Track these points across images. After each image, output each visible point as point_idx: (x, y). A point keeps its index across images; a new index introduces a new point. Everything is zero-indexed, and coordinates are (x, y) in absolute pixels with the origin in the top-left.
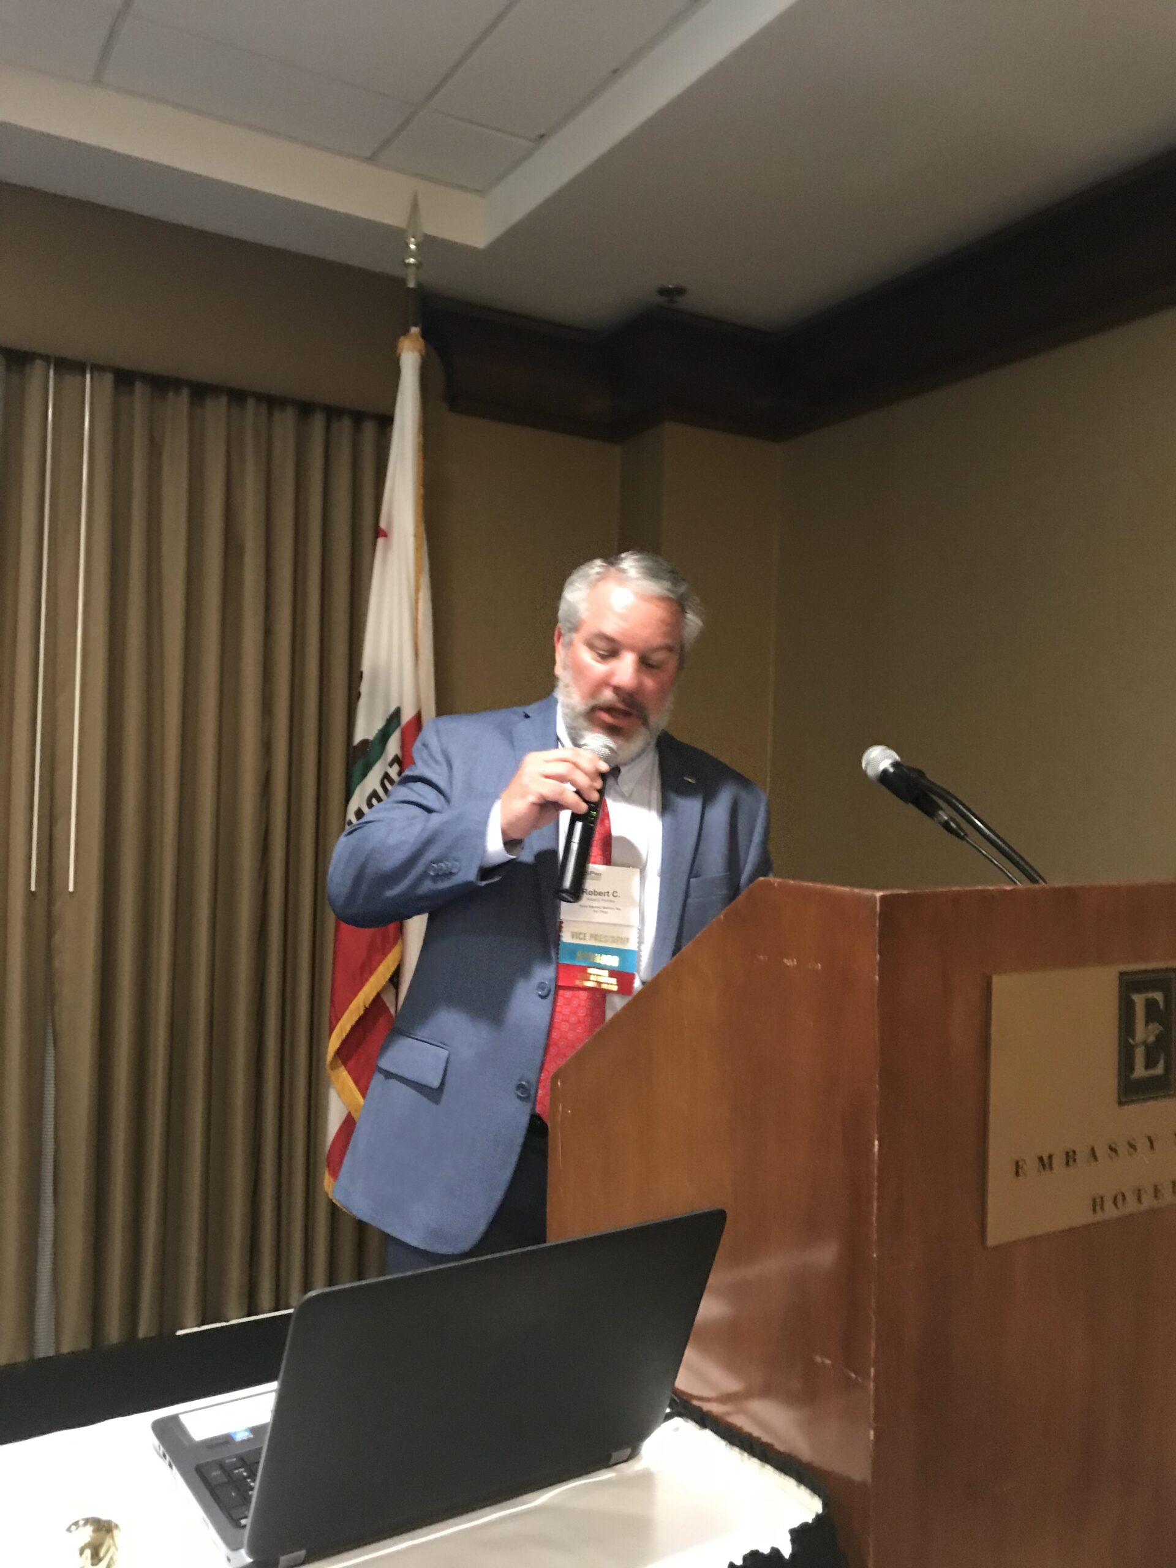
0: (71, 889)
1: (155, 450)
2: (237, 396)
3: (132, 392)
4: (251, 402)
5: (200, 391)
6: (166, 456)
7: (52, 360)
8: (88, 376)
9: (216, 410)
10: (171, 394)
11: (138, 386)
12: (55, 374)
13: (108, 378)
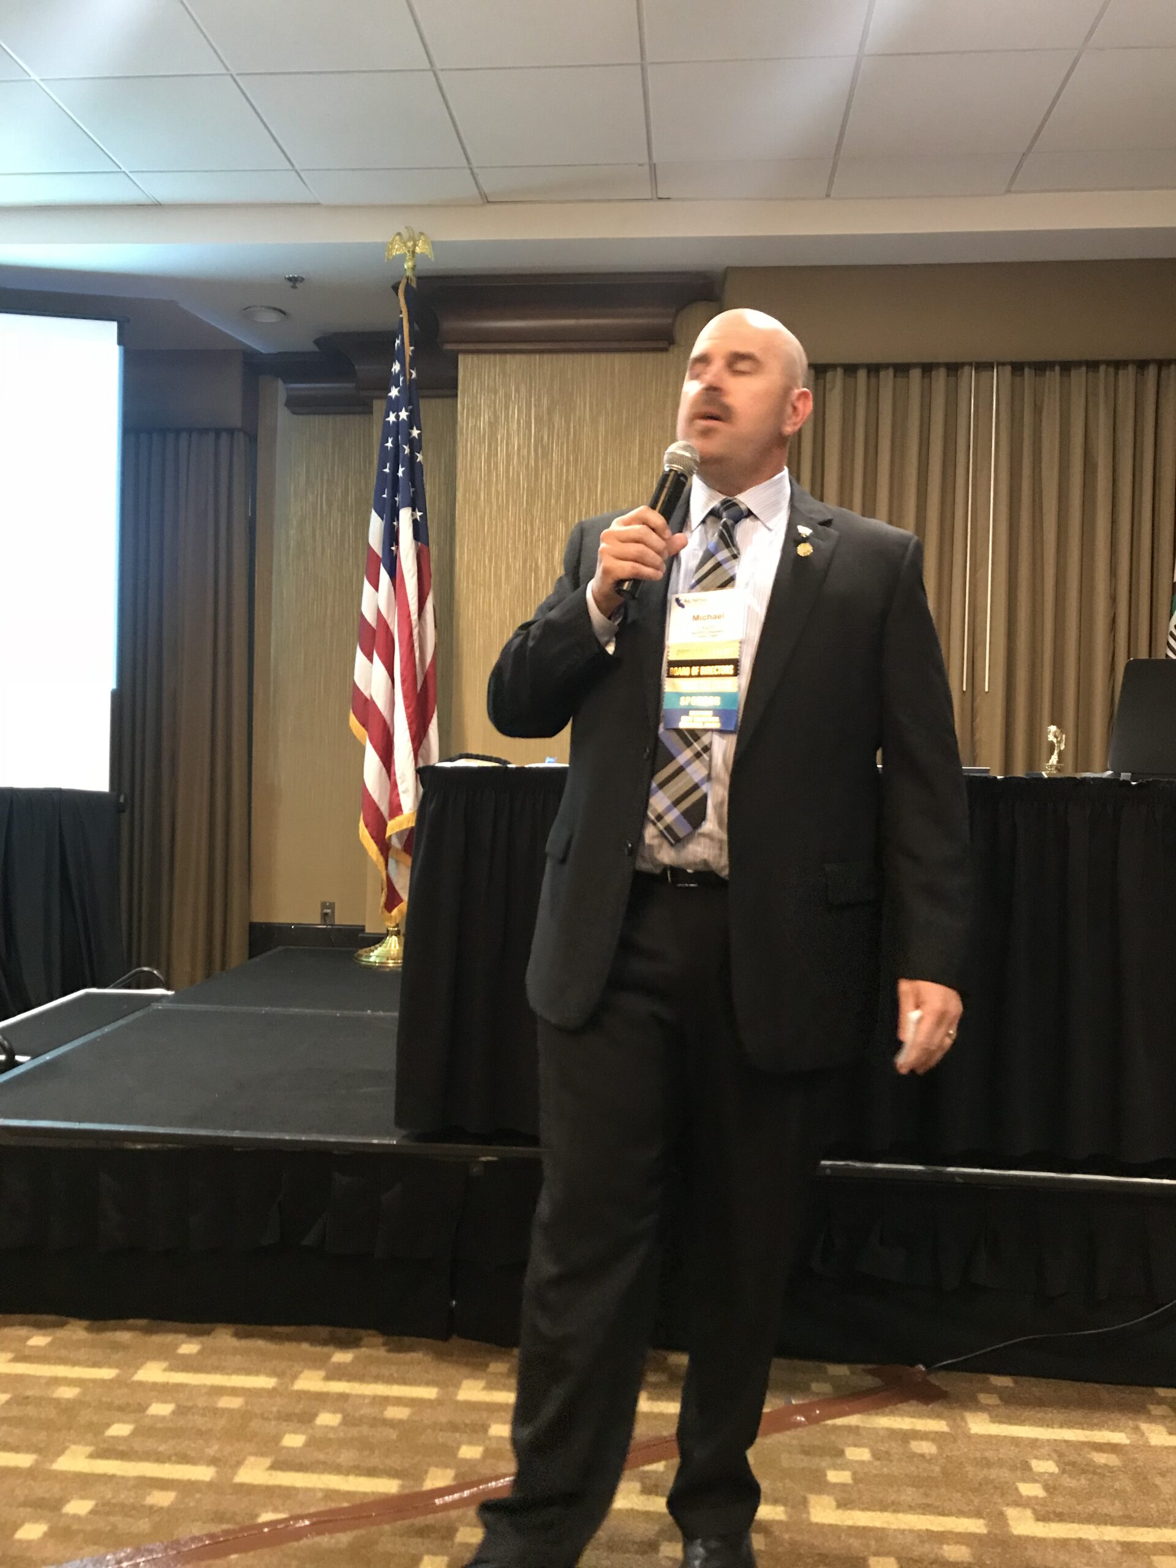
0: (987, 690)
1: (1038, 410)
2: (1093, 365)
3: (1022, 375)
4: (1102, 368)
5: (1066, 367)
6: (1045, 413)
7: (974, 365)
8: (995, 370)
9: (1078, 376)
10: (1048, 373)
11: (1027, 371)
12: (975, 373)
13: (1008, 368)
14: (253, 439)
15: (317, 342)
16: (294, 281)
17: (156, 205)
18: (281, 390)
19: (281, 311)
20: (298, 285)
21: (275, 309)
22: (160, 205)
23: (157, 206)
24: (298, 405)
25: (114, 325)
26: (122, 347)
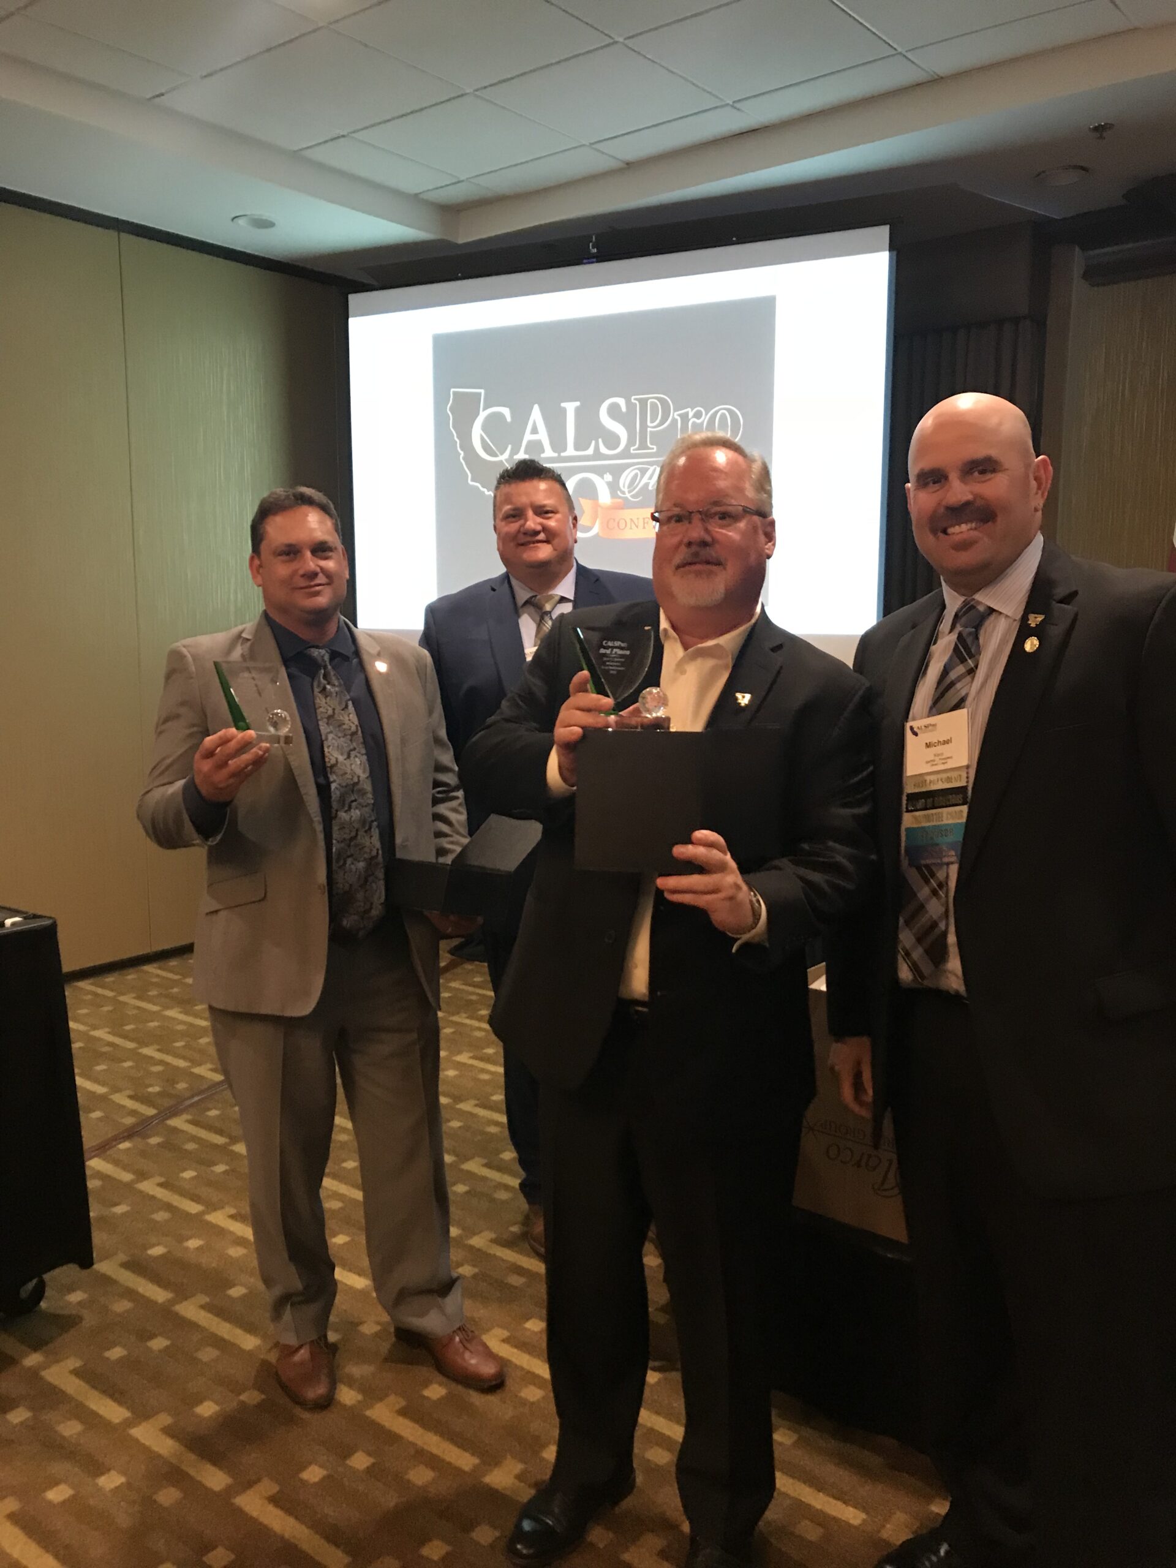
14: (1040, 322)
15: (1124, 196)
16: (1100, 130)
17: (937, 79)
18: (1077, 260)
19: (1083, 168)
20: (1105, 134)
21: (1076, 167)
22: (942, 78)
23: (936, 81)
24: (1096, 275)
25: (888, 227)
26: (895, 253)
